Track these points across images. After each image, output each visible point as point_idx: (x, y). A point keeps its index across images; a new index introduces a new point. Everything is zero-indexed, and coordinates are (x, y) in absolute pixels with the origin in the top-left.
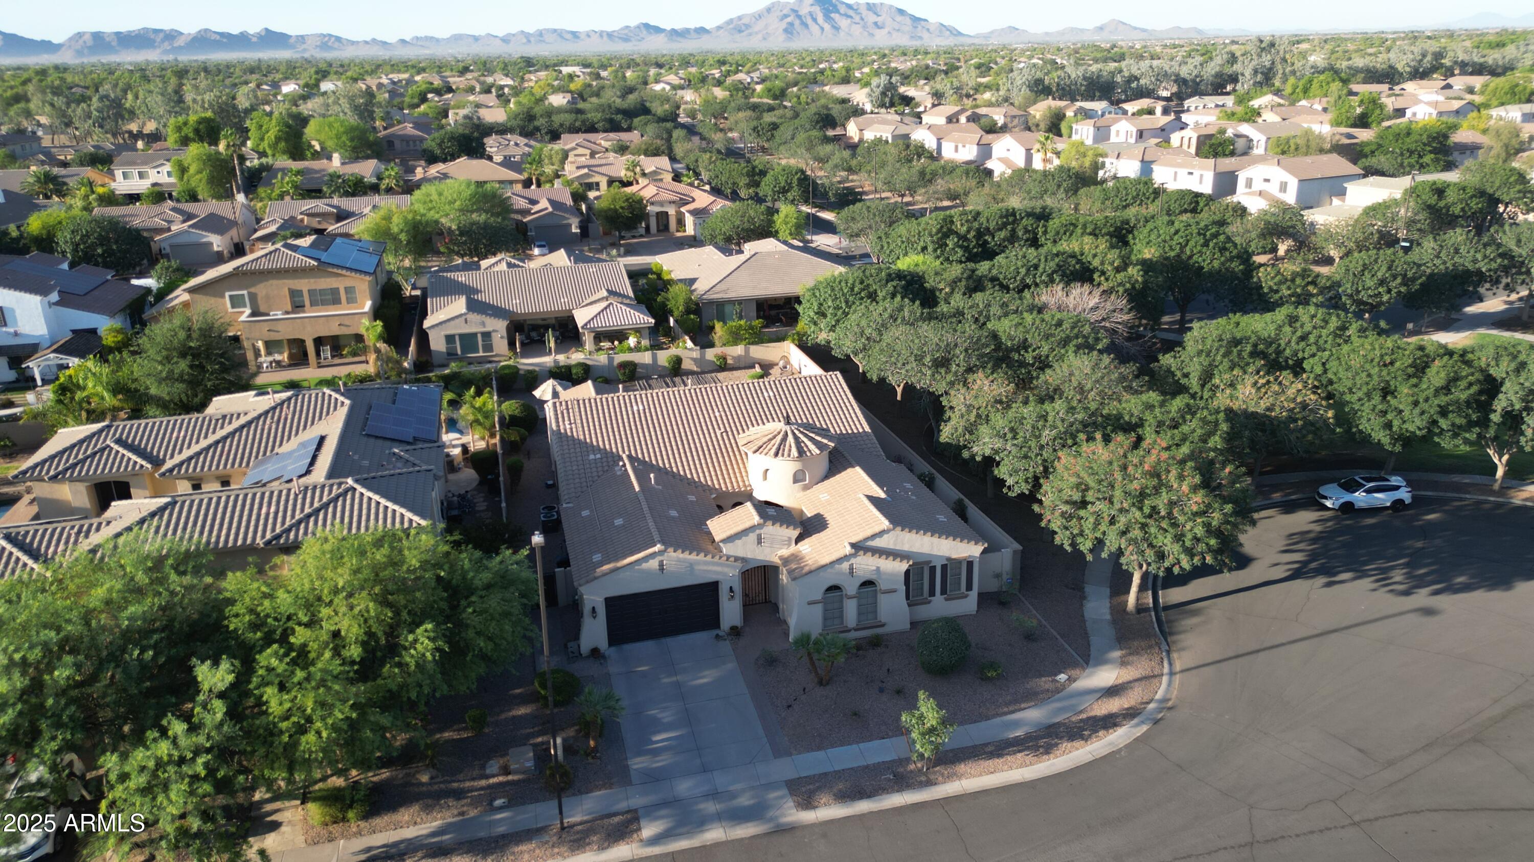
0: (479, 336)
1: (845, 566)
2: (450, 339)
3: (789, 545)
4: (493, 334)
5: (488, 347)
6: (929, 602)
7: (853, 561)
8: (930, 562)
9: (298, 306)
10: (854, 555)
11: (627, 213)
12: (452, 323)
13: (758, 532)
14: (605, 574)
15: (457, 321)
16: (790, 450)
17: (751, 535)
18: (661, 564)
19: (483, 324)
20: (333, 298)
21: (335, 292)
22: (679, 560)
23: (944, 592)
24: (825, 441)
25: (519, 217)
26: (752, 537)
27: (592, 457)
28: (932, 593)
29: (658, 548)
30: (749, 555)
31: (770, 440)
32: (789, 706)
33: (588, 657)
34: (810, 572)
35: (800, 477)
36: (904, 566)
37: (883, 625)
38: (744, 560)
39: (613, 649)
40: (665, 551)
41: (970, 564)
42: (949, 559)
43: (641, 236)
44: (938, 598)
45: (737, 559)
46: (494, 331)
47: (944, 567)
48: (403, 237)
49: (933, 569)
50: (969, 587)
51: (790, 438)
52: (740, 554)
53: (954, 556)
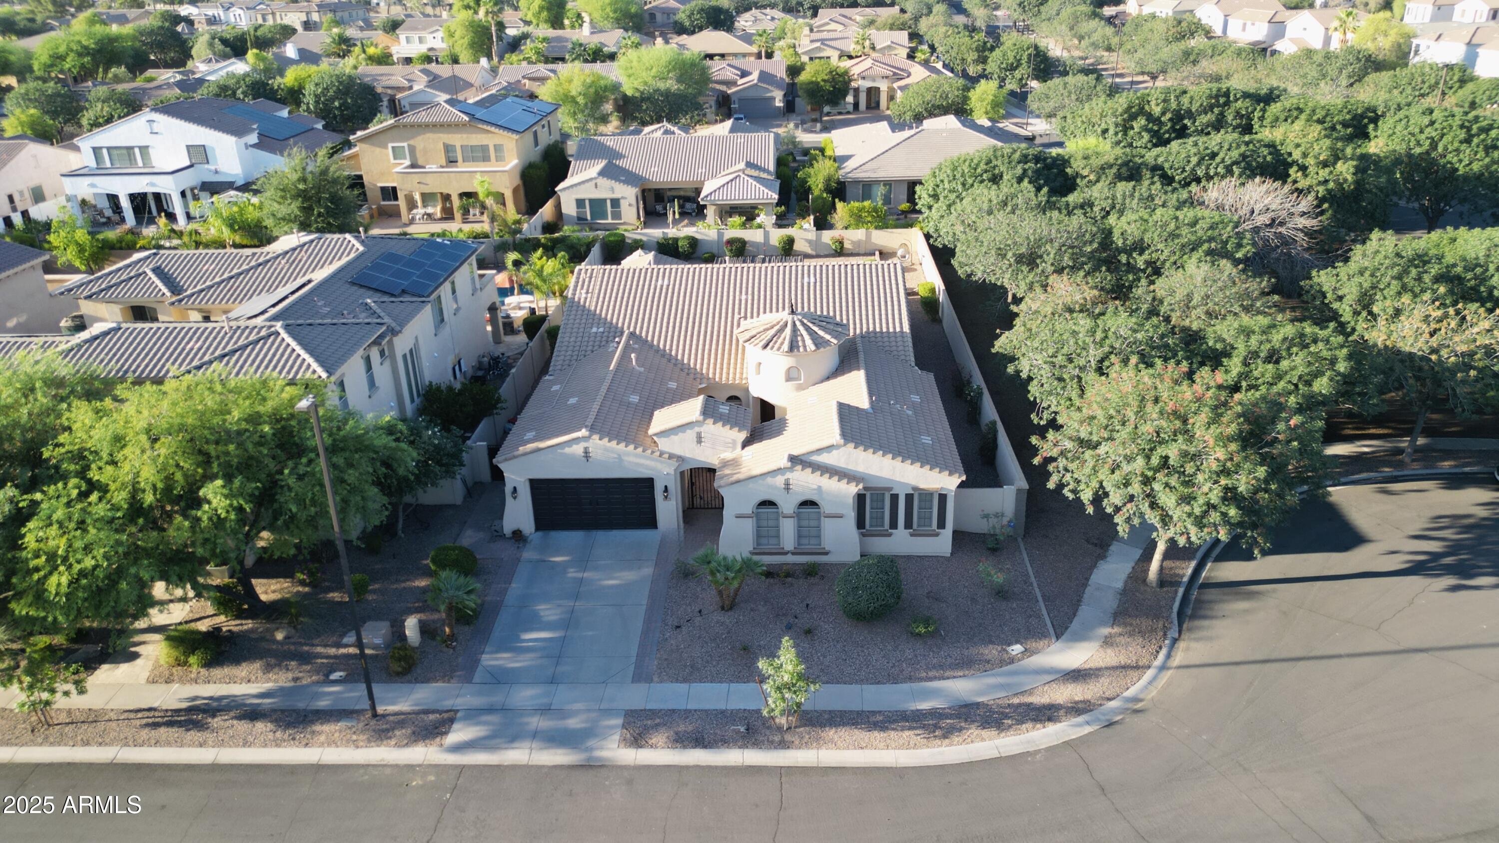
0: (609, 203)
1: (780, 480)
2: (580, 203)
3: (734, 448)
4: (622, 202)
5: (617, 215)
6: (890, 535)
7: (789, 475)
8: (890, 489)
9: (452, 162)
10: (791, 469)
11: (828, 87)
12: (583, 186)
13: (697, 429)
14: (525, 454)
15: (587, 185)
16: (782, 343)
17: (689, 431)
18: (586, 452)
19: (613, 190)
20: (481, 154)
21: (484, 149)
22: (606, 449)
23: (908, 525)
24: (828, 337)
25: (723, 88)
26: (691, 434)
27: (594, 330)
28: (894, 525)
29: (584, 432)
30: (687, 454)
31: (767, 329)
32: (678, 627)
33: (510, 538)
34: (738, 481)
35: (794, 374)
36: (853, 489)
37: (826, 553)
38: (681, 459)
39: (540, 534)
40: (589, 437)
41: (943, 498)
42: (915, 489)
43: (848, 113)
44: (901, 532)
45: (671, 457)
46: (623, 198)
47: (909, 498)
48: (581, 100)
49: (895, 498)
50: (942, 524)
51: (788, 331)
52: (678, 451)
53: (922, 486)
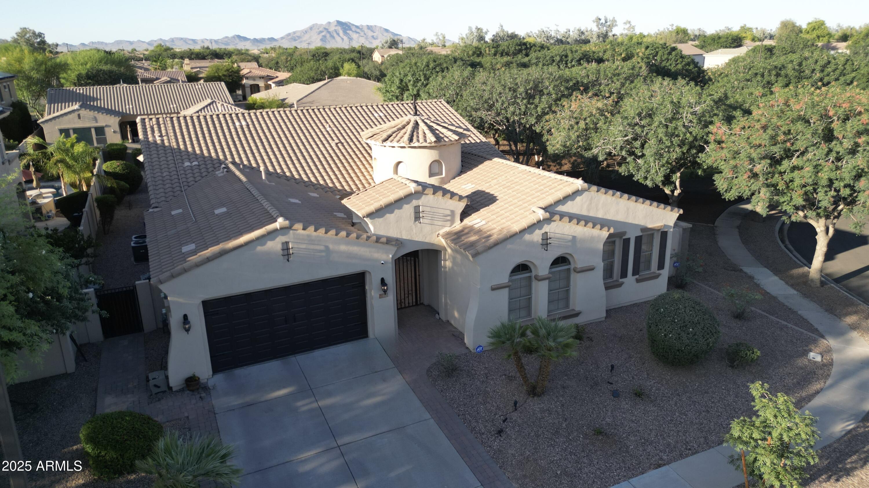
0: (93, 131)
1: (537, 236)
2: (64, 132)
3: (452, 221)
4: (106, 129)
6: (620, 285)
7: (546, 228)
8: (624, 233)
10: (548, 221)
12: (65, 118)
13: (415, 203)
15: (70, 116)
16: (425, 137)
17: (406, 207)
18: (286, 247)
19: (96, 119)
22: (310, 240)
23: (635, 272)
24: (460, 130)
26: (408, 209)
27: (187, 164)
28: (624, 274)
29: (280, 222)
30: (405, 236)
31: (400, 129)
32: (500, 432)
33: (182, 390)
34: (496, 244)
35: (436, 170)
36: (605, 234)
37: (577, 315)
38: (398, 242)
39: (220, 377)
40: (290, 228)
41: (664, 235)
42: (645, 229)
44: (630, 279)
45: (389, 241)
46: (107, 126)
47: (638, 239)
49: (628, 242)
50: (661, 266)
51: (422, 125)
52: (393, 233)
53: (650, 226)
